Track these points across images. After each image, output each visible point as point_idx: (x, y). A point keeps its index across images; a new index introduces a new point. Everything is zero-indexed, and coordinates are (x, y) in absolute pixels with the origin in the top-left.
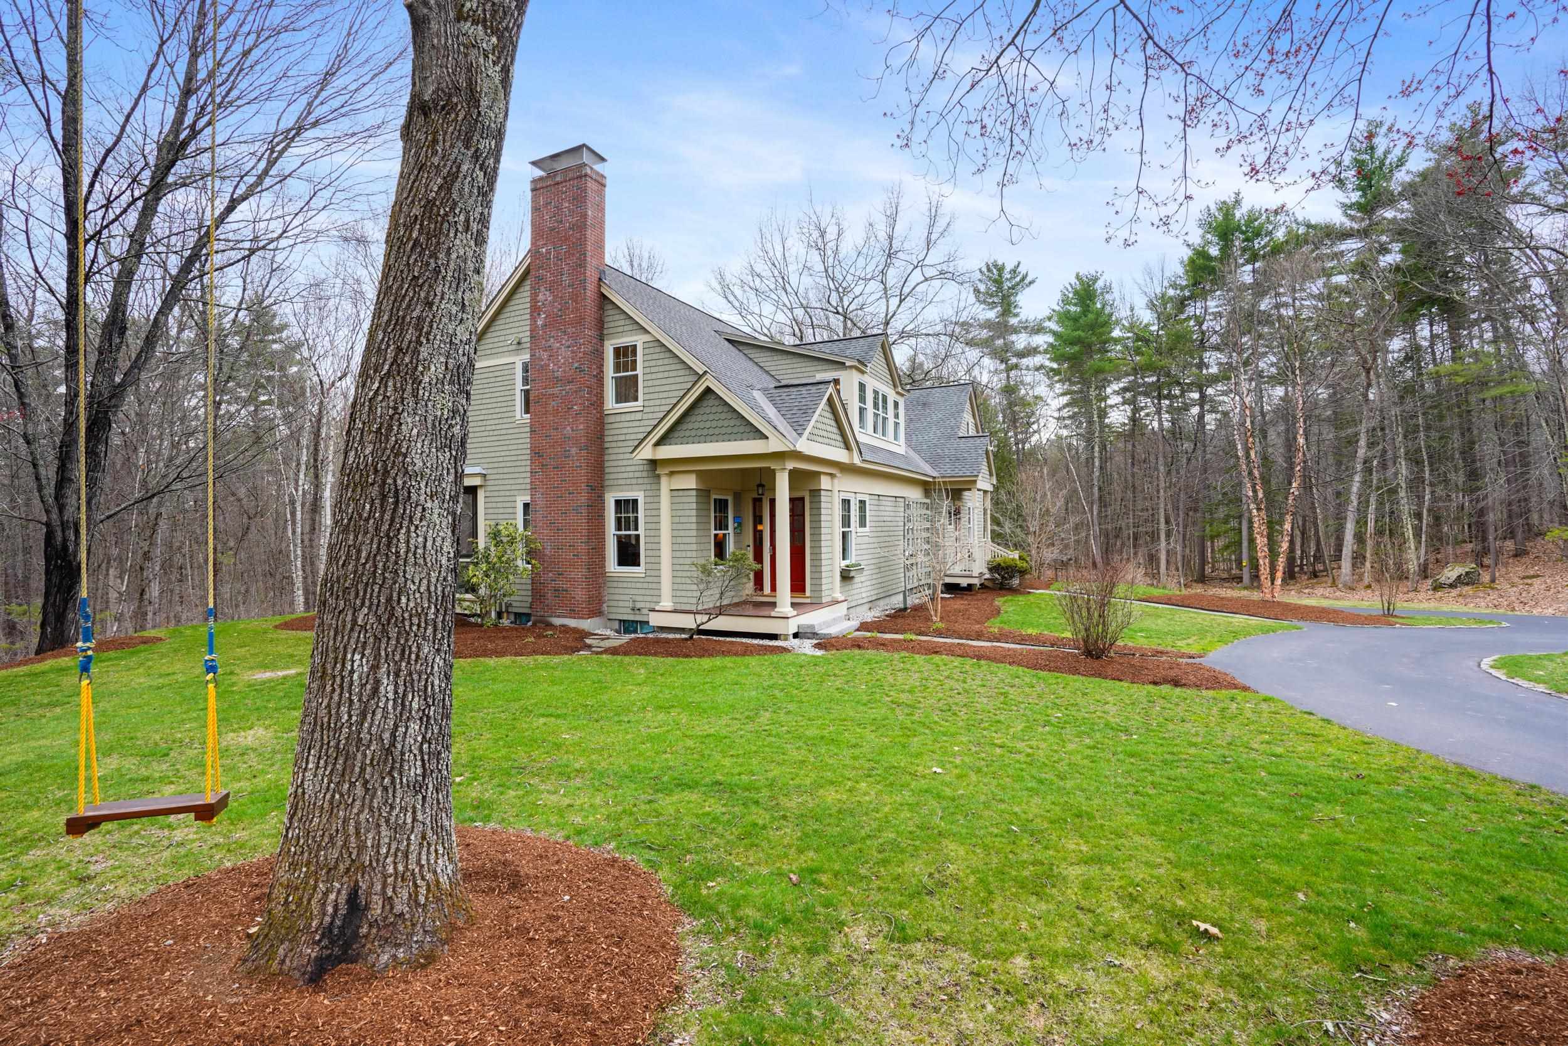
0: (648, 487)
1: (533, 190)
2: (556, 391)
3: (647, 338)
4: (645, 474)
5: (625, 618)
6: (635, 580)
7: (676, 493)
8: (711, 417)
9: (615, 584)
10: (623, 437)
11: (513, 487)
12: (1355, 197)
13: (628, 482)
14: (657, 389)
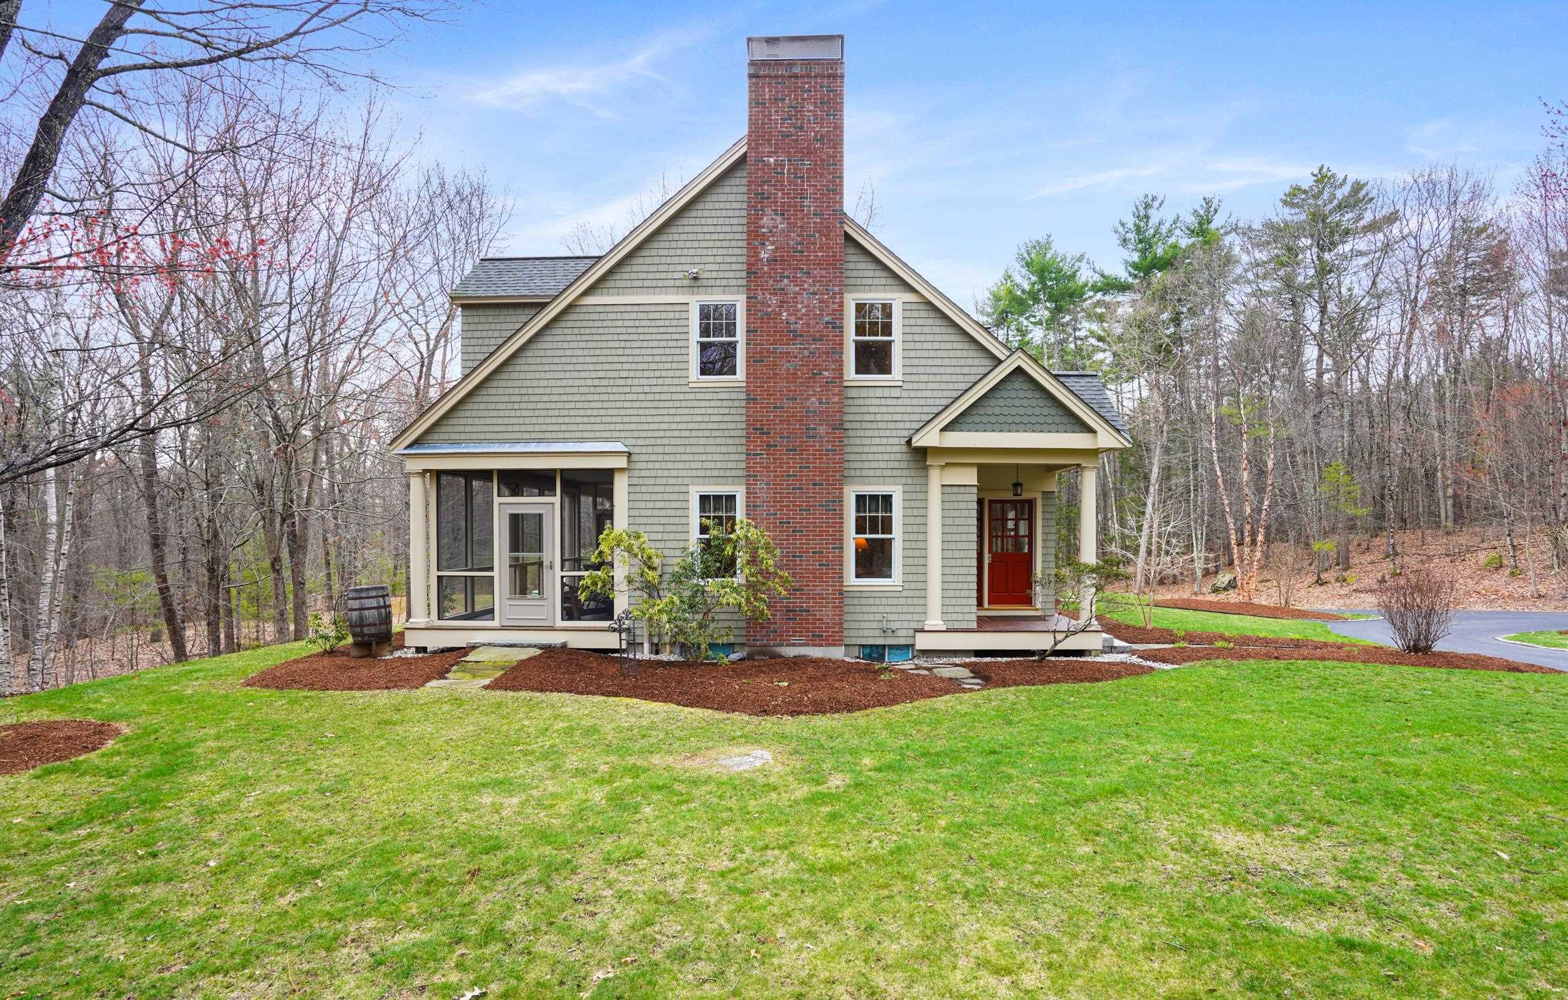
0: (909, 481)
1: (751, 76)
2: (792, 348)
3: (910, 297)
4: (904, 465)
5: (871, 642)
6: (886, 594)
7: (949, 490)
8: (1017, 402)
9: (856, 601)
10: (872, 417)
11: (682, 473)
12: (1135, 257)
13: (879, 473)
14: (923, 362)
